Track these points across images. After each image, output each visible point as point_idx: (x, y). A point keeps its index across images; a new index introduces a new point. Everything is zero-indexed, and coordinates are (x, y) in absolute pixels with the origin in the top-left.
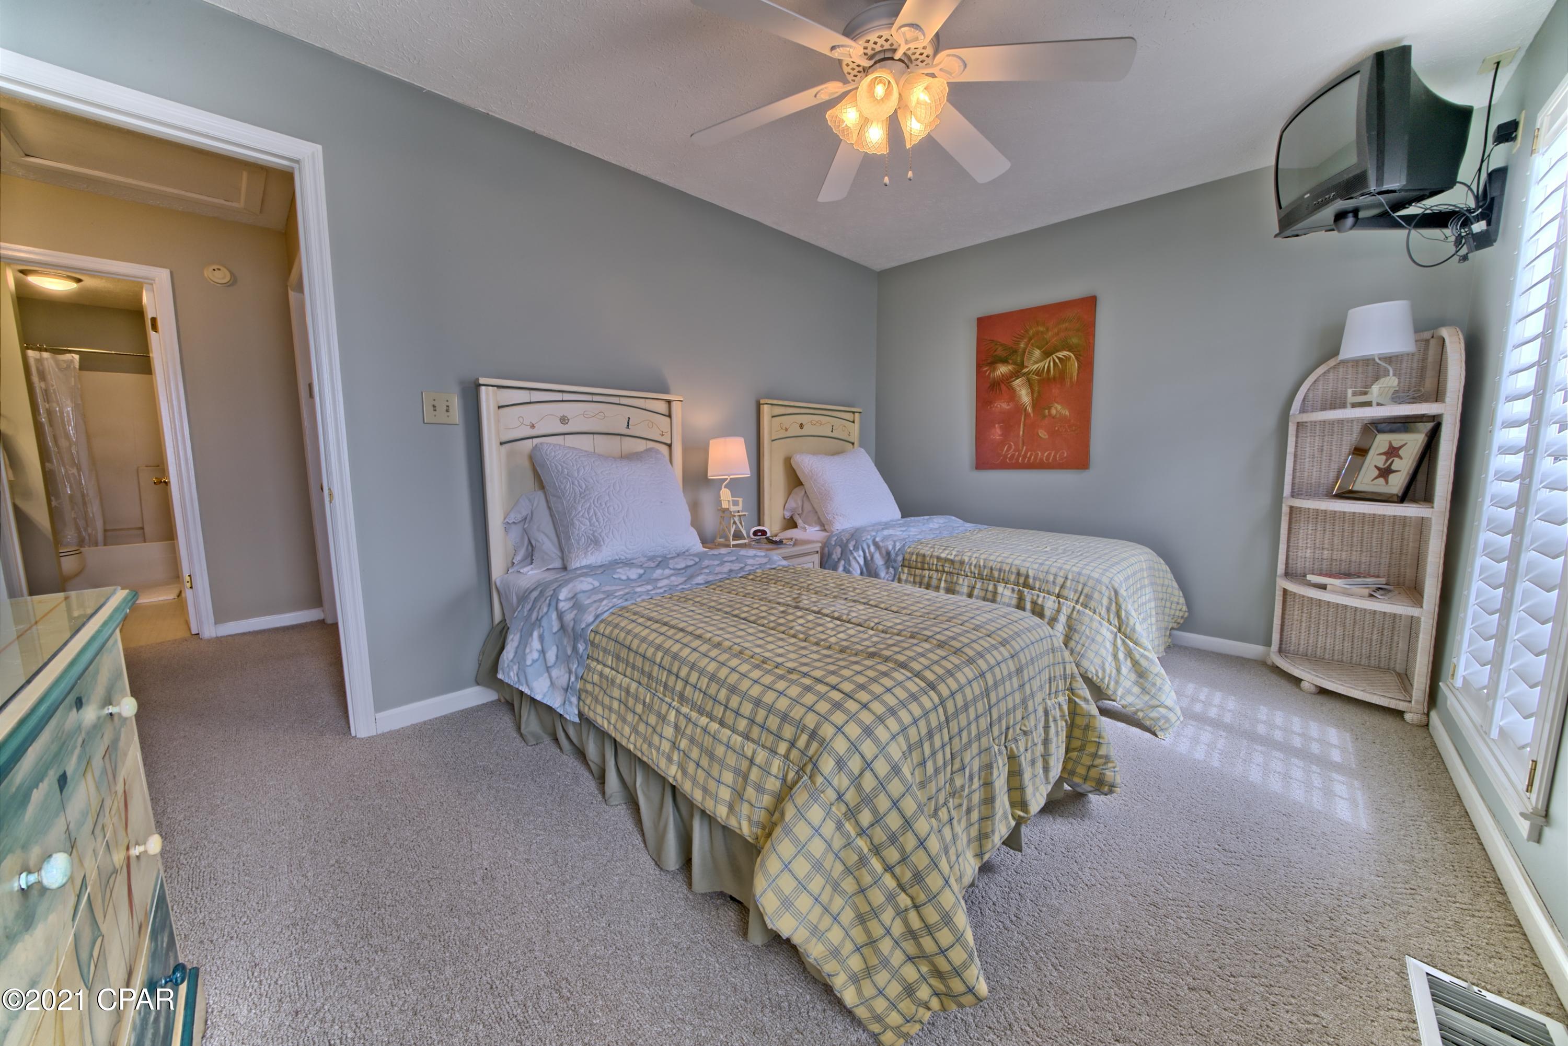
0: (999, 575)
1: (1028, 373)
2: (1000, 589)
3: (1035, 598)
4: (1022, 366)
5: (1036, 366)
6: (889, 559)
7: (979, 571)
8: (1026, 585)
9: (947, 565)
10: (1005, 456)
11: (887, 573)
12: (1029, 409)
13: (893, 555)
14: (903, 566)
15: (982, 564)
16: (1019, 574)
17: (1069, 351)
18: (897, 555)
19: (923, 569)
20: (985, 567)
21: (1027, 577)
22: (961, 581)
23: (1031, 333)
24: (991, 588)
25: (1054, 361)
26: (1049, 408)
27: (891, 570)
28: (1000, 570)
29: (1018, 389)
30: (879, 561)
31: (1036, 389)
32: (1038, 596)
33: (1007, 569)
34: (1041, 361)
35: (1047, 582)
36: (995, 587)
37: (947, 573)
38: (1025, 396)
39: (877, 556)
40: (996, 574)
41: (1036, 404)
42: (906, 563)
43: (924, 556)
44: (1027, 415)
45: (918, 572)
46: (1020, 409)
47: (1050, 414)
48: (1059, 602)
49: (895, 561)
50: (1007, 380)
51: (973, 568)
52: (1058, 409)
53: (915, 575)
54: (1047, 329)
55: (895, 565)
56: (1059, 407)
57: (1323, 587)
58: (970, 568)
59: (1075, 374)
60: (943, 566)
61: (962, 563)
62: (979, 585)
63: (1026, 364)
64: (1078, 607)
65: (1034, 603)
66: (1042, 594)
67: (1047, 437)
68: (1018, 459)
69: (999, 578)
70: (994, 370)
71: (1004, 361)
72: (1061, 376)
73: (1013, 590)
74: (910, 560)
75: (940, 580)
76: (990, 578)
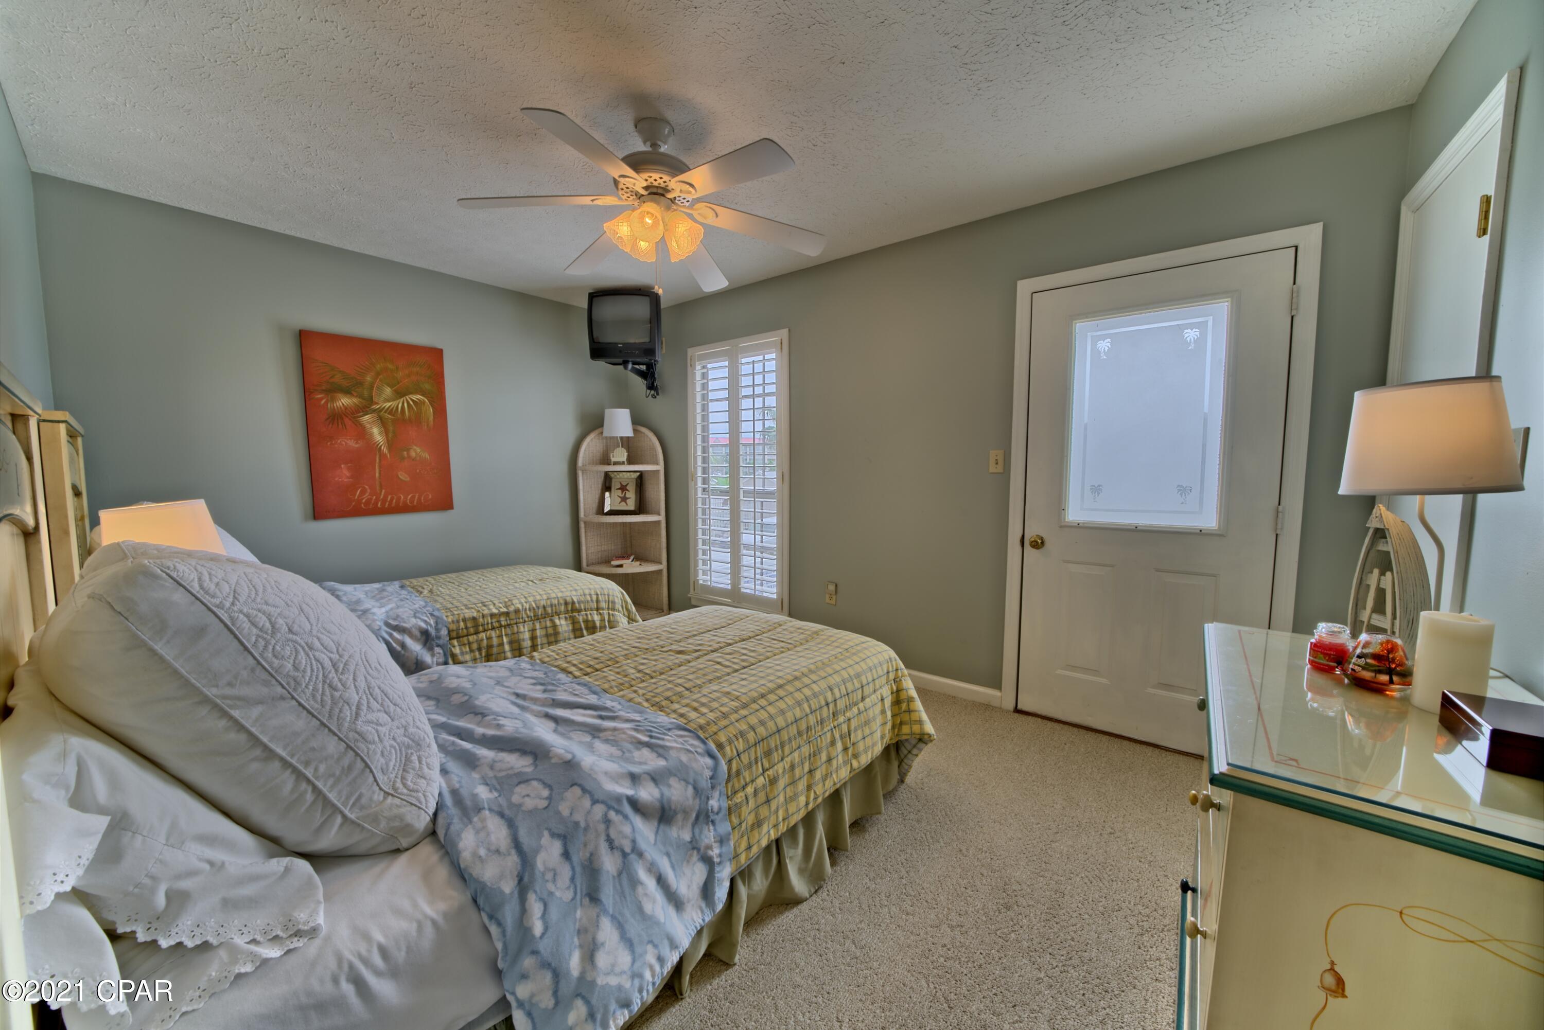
0: (552, 610)
1: (379, 411)
2: (557, 622)
3: (585, 617)
4: (371, 401)
5: (388, 405)
6: (426, 638)
7: (534, 612)
8: (573, 610)
9: (502, 619)
10: (359, 501)
11: (433, 655)
12: (385, 450)
13: (433, 632)
14: (451, 639)
15: (534, 606)
16: (566, 603)
17: (423, 395)
18: (437, 630)
19: (477, 633)
20: (538, 608)
21: (573, 603)
22: (522, 629)
23: (378, 367)
24: (549, 624)
25: (408, 403)
26: (408, 450)
27: (438, 650)
28: (551, 606)
29: (368, 426)
30: (415, 647)
31: (391, 428)
32: (587, 615)
33: (556, 602)
34: (393, 400)
35: (588, 601)
36: (552, 621)
37: (505, 627)
38: (377, 434)
39: (409, 641)
40: (549, 610)
41: (391, 444)
42: (454, 634)
43: (474, 619)
44: (383, 456)
45: (471, 638)
46: (372, 448)
47: (409, 457)
48: (600, 614)
49: (439, 638)
50: (354, 414)
51: (528, 612)
52: (416, 451)
53: (470, 644)
54: (397, 368)
55: (441, 642)
56: (418, 450)
57: (621, 566)
58: (526, 614)
59: (431, 418)
60: (499, 621)
61: (517, 611)
62: (538, 626)
63: (375, 399)
64: (611, 612)
65: (586, 621)
66: (588, 612)
67: (408, 479)
68: (376, 503)
69: (552, 613)
70: (333, 400)
71: (347, 392)
72: (417, 420)
73: (566, 618)
74: (458, 629)
75: (500, 636)
76: (545, 615)
